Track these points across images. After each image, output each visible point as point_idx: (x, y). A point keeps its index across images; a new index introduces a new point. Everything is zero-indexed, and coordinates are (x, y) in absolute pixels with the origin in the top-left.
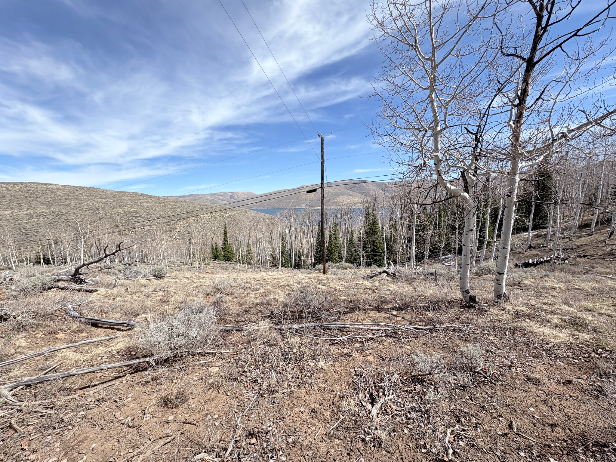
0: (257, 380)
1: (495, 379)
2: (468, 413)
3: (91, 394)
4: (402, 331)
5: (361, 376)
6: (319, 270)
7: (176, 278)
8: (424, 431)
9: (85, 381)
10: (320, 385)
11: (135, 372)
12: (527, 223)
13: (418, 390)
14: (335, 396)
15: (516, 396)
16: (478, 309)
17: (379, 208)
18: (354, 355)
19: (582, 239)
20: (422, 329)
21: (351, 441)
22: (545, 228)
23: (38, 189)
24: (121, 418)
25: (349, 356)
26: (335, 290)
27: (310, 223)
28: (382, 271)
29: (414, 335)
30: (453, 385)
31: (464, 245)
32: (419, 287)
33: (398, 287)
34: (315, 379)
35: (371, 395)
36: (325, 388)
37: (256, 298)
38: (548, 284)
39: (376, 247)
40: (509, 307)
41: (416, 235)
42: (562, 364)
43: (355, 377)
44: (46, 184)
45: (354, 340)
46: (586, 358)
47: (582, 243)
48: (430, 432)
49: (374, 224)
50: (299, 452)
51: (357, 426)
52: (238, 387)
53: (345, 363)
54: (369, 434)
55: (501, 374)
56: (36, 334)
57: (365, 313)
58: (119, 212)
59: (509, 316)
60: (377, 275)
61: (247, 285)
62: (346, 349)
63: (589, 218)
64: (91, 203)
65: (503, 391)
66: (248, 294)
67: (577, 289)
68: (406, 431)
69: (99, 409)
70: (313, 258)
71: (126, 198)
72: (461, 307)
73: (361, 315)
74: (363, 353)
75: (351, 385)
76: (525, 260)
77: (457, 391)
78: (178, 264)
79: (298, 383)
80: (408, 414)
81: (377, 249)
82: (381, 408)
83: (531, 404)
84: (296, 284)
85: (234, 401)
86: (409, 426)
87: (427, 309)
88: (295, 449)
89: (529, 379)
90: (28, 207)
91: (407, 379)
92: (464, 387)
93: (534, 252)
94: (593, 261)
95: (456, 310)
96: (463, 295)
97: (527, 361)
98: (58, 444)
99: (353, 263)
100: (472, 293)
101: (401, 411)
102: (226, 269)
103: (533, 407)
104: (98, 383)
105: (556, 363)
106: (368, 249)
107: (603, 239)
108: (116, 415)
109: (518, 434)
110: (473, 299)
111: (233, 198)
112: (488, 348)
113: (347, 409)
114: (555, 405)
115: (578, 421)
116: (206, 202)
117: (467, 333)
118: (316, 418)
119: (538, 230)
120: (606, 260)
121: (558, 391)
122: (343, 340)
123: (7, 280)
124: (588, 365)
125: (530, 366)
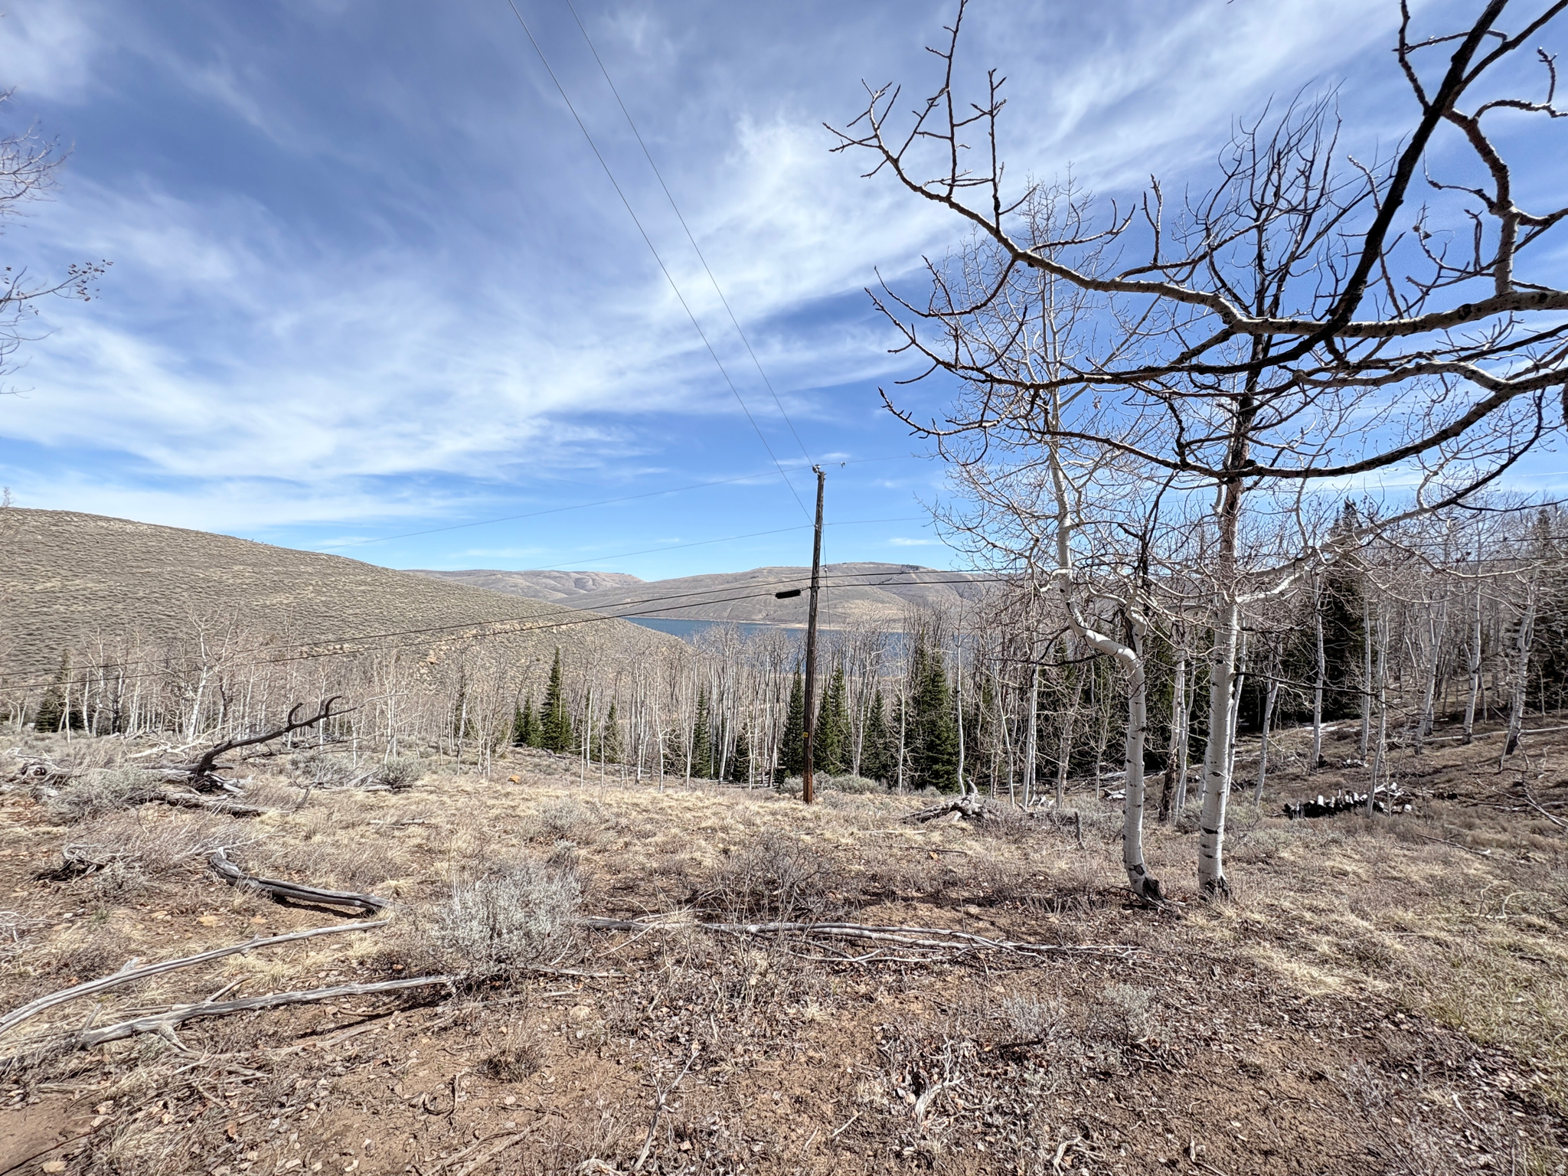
0: (678, 1037)
1: (1173, 1062)
2: (1107, 1124)
3: (328, 1048)
4: (988, 954)
5: (895, 1040)
6: (792, 791)
7: (437, 791)
8: (1016, 1147)
9: (303, 1021)
10: (811, 1053)
11: (410, 1008)
12: (1306, 703)
13: (1011, 1075)
14: (843, 1075)
15: (1210, 1098)
16: (1163, 912)
17: (948, 640)
18: (880, 999)
19: (1447, 751)
20: (1033, 951)
21: (875, 1156)
22: (1358, 717)
23: (87, 529)
24: (406, 1097)
25: (871, 1000)
26: (837, 847)
27: (774, 665)
28: (951, 804)
29: (1014, 962)
30: (1085, 1070)
31: (1129, 761)
32: (1036, 851)
33: (987, 849)
34: (800, 1040)
35: (916, 1077)
36: (821, 1060)
37: (649, 855)
38: (1331, 863)
39: (939, 739)
40: (1229, 912)
41: (1038, 716)
42: (1318, 1041)
43: (884, 1042)
44: (108, 520)
45: (881, 966)
46: (1369, 1029)
47: (1445, 763)
48: (1028, 1149)
49: (936, 678)
50: (775, 1168)
51: (886, 1132)
52: (638, 1049)
53: (861, 1013)
54: (909, 1144)
55: (1187, 1054)
56: (151, 911)
57: (907, 907)
58: (285, 602)
59: (1227, 933)
60: (937, 816)
61: (624, 821)
62: (863, 986)
63: (1460, 698)
64: (215, 574)
65: (1186, 1087)
66: (626, 844)
67: (1395, 878)
68: (981, 1147)
69: (356, 1078)
70: (775, 756)
71: (310, 569)
72: (1124, 907)
73: (895, 911)
74: (901, 996)
75: (875, 1057)
76: (1307, 796)
77: (1093, 1081)
78: (422, 750)
79: (765, 1048)
80: (987, 1117)
81: (940, 745)
82: (935, 1102)
83: (1238, 1114)
84: (742, 827)
85: (632, 1076)
86: (987, 1138)
87: (1050, 905)
88: (768, 1163)
89: (1243, 1066)
90: (50, 574)
91: (989, 1052)
92: (1107, 1075)
93: (1331, 778)
94: (1471, 810)
95: (1114, 912)
96: (1130, 876)
97: (1247, 1031)
98: (294, 1137)
99: (878, 778)
100: (1151, 874)
101: (973, 1111)
102: (549, 772)
103: (1239, 1121)
104: (332, 1026)
105: (1306, 1038)
106: (919, 743)
107: (1495, 754)
108: (396, 1088)
109: (1198, 1165)
110: (1151, 887)
111: (583, 588)
112: (1170, 1000)
113: (866, 1100)
114: (1282, 1118)
115: (1319, 1147)
116: (513, 592)
117: (1130, 964)
118: (804, 1112)
119: (1341, 721)
120: (1503, 811)
121: (1295, 1092)
122: (856, 965)
123: (31, 771)
124: (1370, 1044)
125: (1252, 1041)
